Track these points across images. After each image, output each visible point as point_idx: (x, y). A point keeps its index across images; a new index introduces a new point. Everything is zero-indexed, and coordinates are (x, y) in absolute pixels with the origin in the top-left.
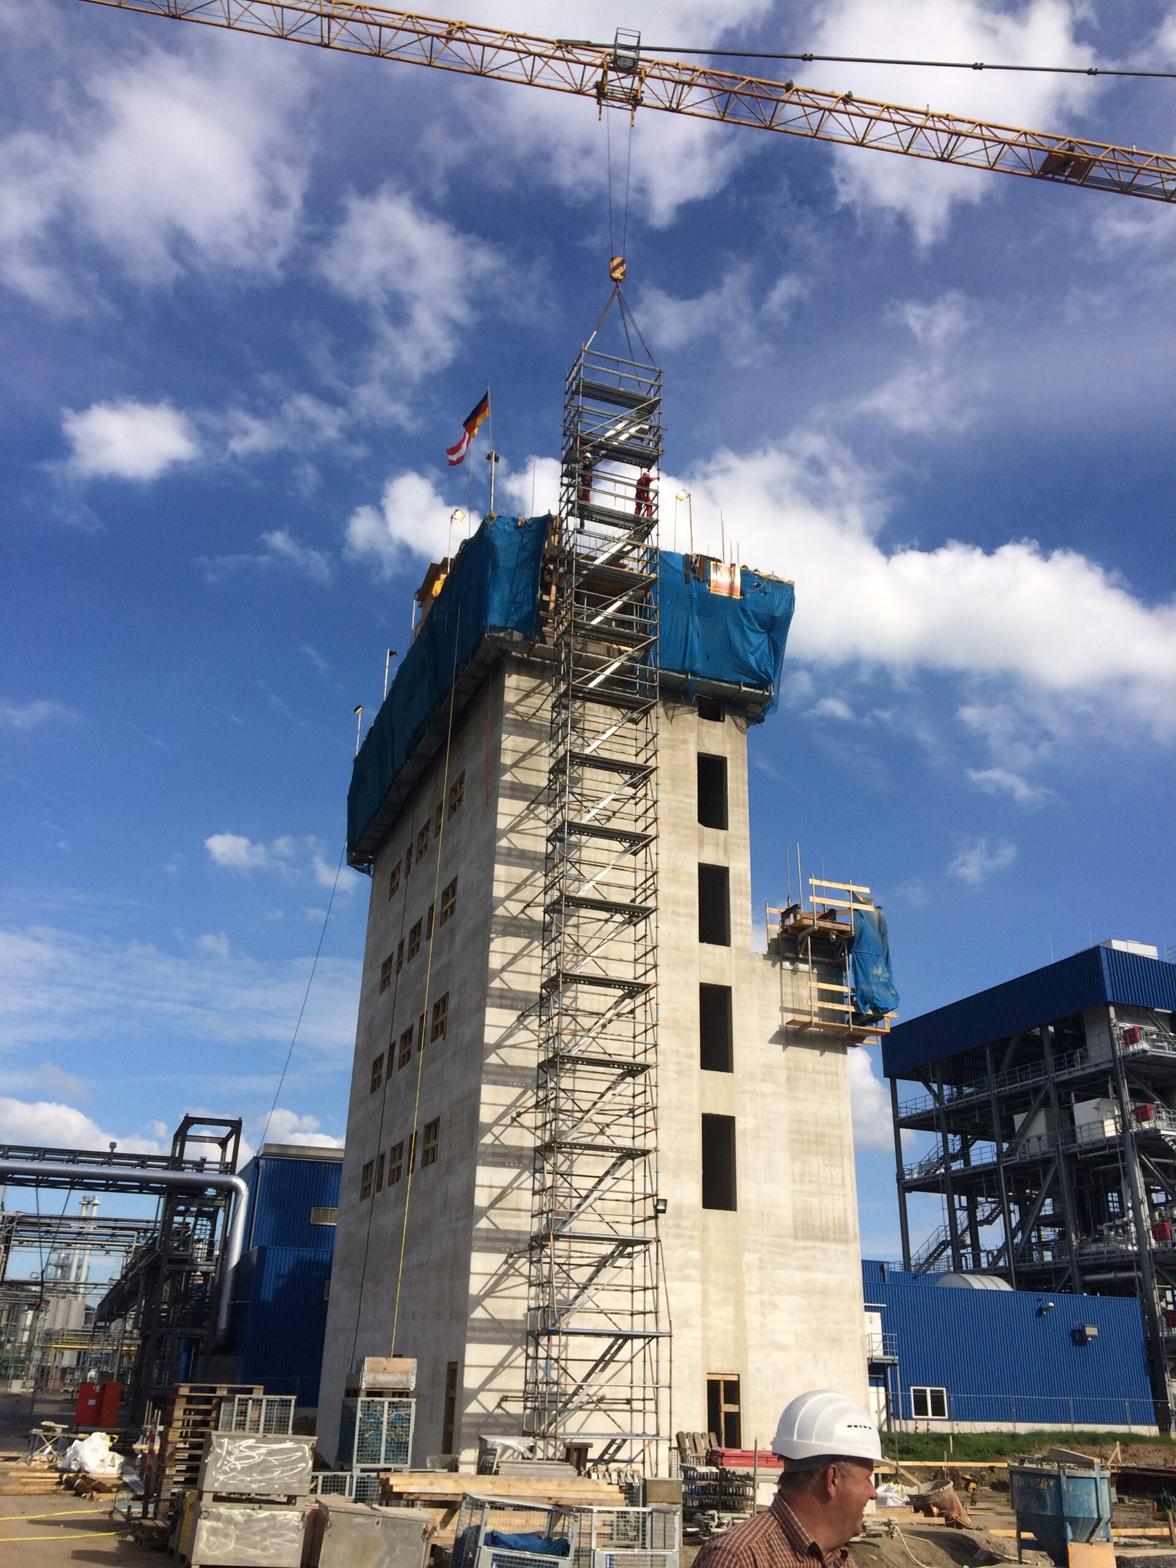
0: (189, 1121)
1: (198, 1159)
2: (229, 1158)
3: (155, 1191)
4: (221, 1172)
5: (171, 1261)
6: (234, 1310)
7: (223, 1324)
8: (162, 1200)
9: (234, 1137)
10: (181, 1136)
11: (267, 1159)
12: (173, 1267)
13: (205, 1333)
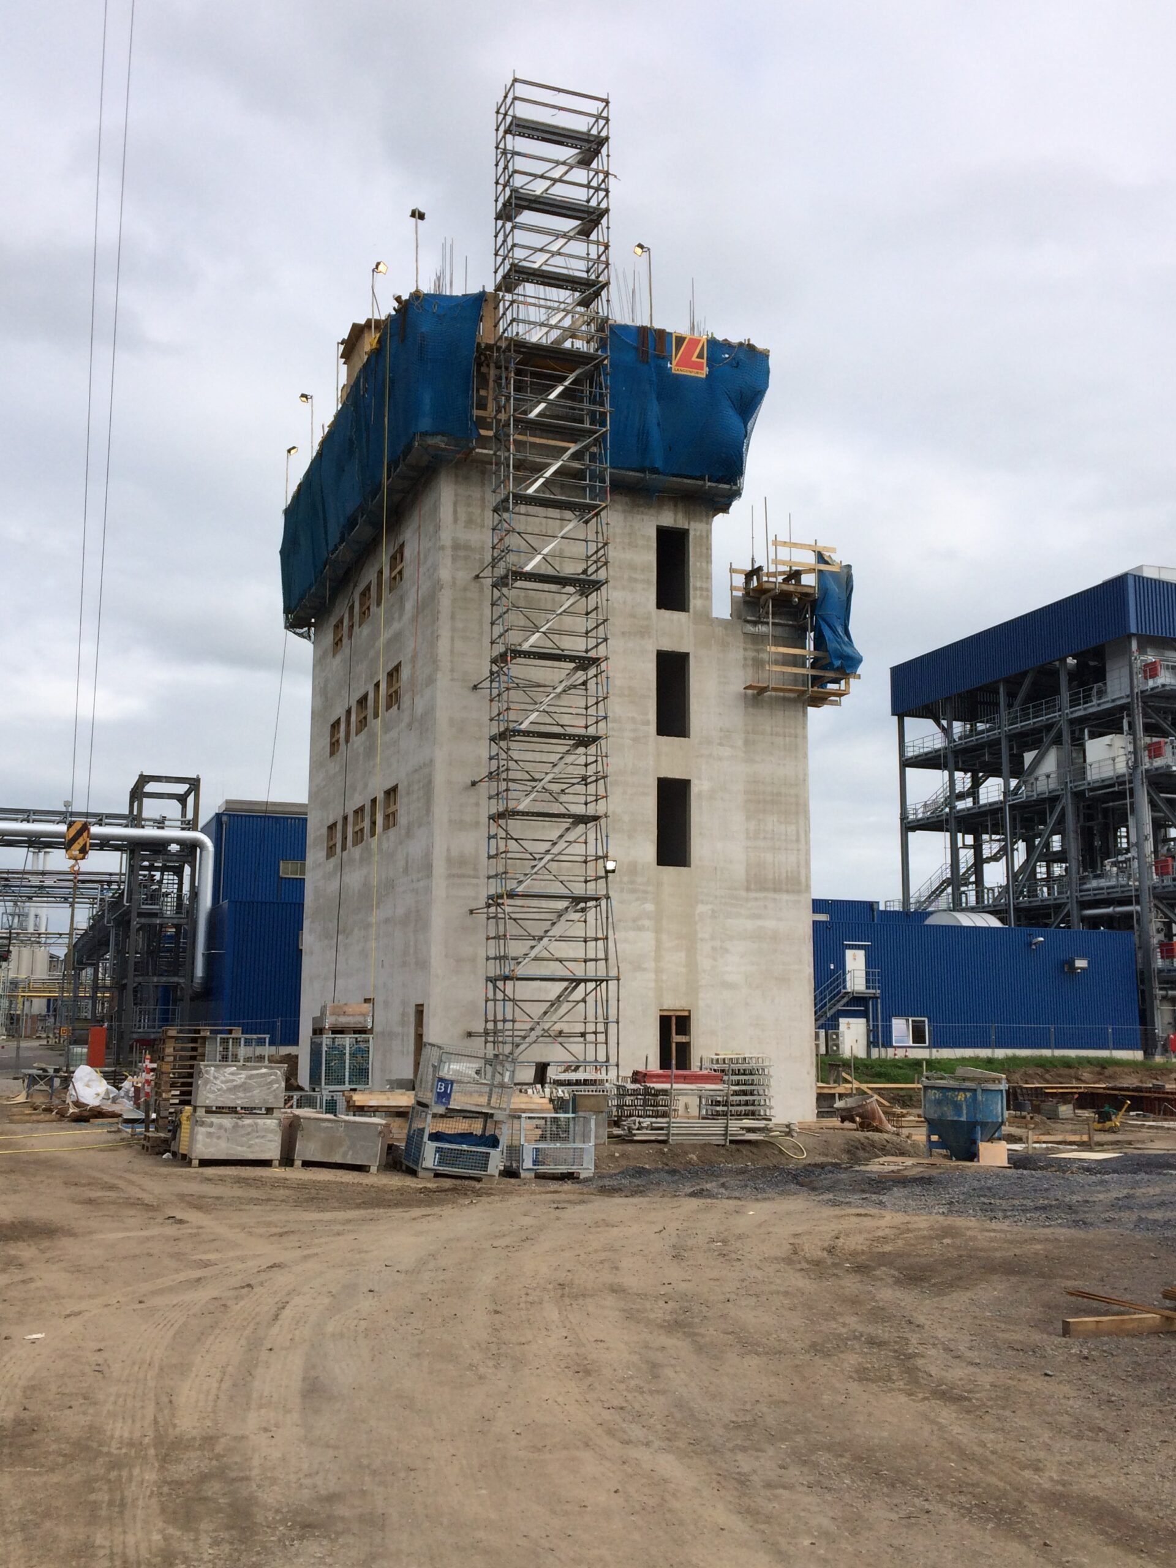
0: (144, 779)
1: (158, 817)
2: (190, 815)
3: (116, 848)
4: (183, 829)
5: (140, 915)
6: (210, 960)
7: (199, 972)
8: (125, 856)
9: (193, 793)
10: (137, 794)
11: (229, 815)
12: (143, 920)
13: (181, 980)
